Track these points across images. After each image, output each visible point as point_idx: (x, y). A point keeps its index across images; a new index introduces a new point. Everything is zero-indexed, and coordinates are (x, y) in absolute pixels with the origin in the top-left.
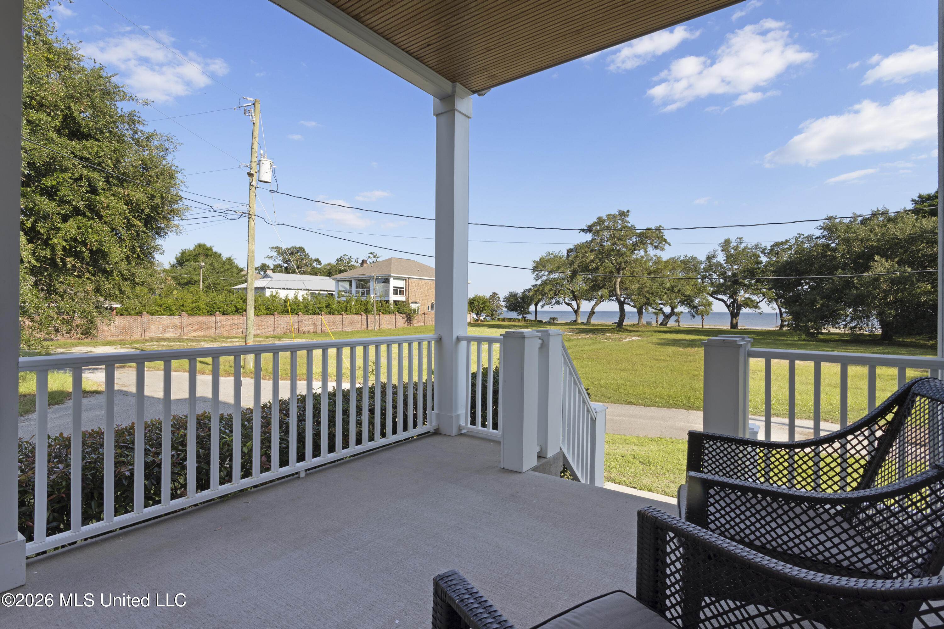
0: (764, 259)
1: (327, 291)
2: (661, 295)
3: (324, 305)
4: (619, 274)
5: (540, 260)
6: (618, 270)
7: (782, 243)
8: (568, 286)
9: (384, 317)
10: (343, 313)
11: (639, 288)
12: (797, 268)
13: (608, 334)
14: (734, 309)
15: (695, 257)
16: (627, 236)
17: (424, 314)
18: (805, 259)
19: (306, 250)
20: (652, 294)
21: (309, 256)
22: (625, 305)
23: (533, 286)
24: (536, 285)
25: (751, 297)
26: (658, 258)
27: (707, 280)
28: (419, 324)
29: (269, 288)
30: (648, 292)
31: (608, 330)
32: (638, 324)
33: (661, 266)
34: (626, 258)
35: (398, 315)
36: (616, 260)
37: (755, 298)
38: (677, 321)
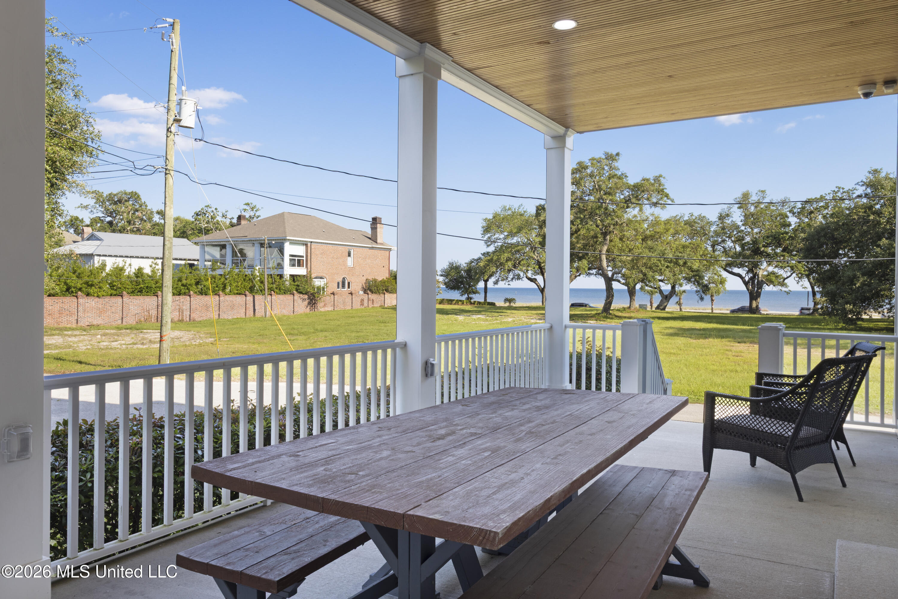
0: (793, 220)
1: (184, 260)
2: (661, 270)
3: (193, 282)
4: (605, 239)
5: (494, 217)
6: (605, 234)
7: (817, 200)
8: (532, 254)
9: (278, 299)
10: (221, 293)
11: (632, 260)
12: (833, 235)
13: (591, 322)
14: (753, 287)
15: (704, 217)
16: (617, 188)
17: (333, 294)
18: (843, 224)
19: (141, 197)
20: (651, 268)
21: (146, 206)
22: (613, 282)
23: (484, 254)
24: (488, 253)
25: (776, 270)
26: (656, 218)
27: (719, 247)
28: (326, 309)
29: (100, 255)
30: (645, 265)
31: (591, 317)
32: (629, 308)
33: (660, 229)
34: (617, 219)
35: (297, 296)
36: (602, 221)
37: (781, 272)
38: (679, 303)
